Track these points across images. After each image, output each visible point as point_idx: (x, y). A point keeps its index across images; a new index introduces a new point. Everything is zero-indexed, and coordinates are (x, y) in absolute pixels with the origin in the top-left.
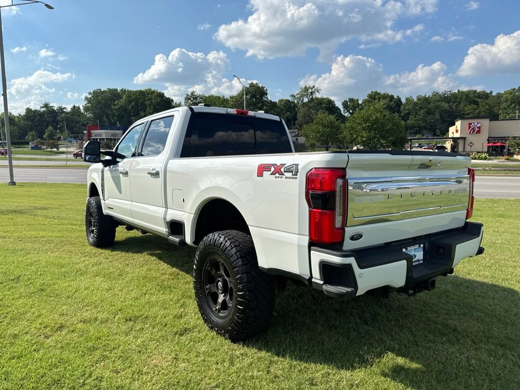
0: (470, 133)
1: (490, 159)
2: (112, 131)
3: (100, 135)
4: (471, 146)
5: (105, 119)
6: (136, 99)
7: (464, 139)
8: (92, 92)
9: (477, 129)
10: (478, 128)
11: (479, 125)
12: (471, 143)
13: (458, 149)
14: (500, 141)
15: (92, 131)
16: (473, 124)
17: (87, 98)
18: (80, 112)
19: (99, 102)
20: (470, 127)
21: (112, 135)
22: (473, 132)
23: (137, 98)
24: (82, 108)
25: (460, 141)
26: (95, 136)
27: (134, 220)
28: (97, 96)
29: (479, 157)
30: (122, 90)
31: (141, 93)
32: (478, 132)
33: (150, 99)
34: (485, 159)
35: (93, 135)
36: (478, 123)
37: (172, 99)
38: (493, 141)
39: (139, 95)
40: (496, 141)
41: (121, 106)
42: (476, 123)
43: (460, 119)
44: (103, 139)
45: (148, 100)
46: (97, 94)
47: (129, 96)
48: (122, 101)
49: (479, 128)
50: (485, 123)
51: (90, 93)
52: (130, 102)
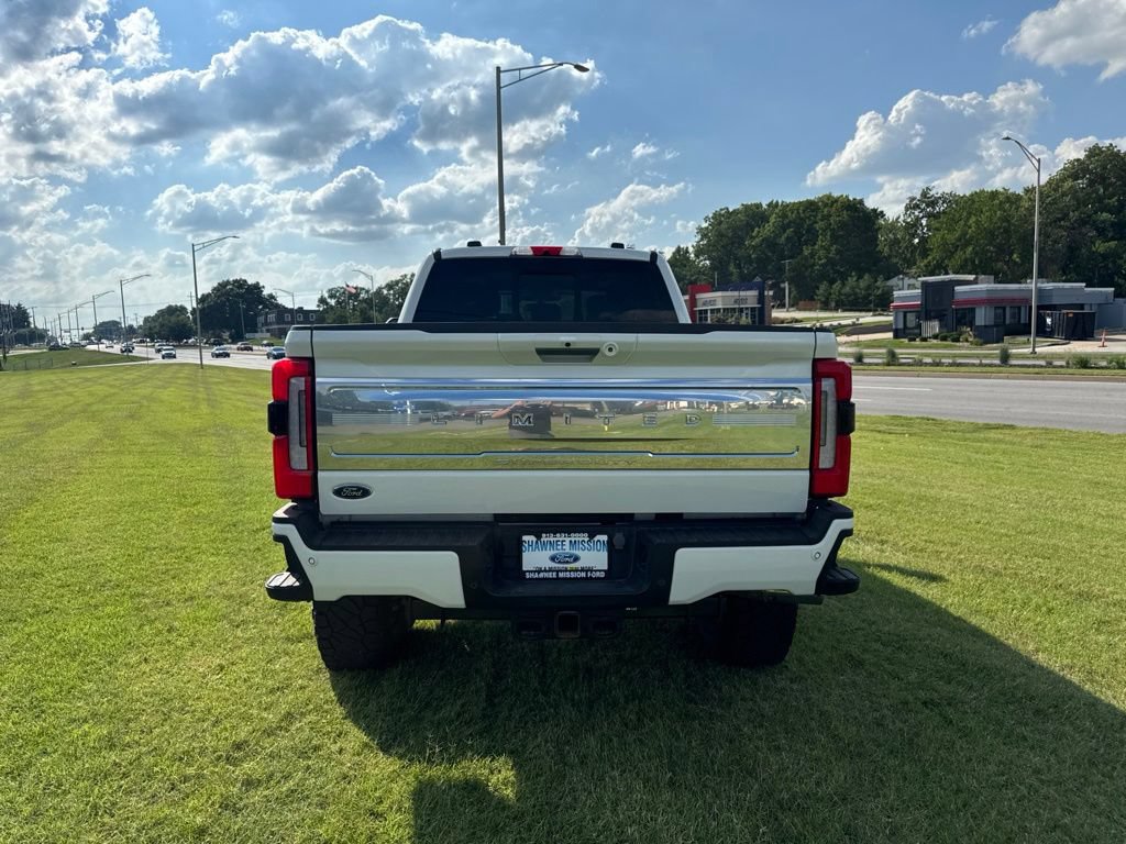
2: (736, 293)
3: (713, 302)
5: (732, 268)
6: (798, 221)
8: (711, 215)
15: (698, 296)
17: (700, 230)
18: (688, 258)
19: (722, 236)
21: (735, 302)
23: (801, 219)
24: (691, 249)
26: (704, 304)
28: (721, 223)
30: (769, 205)
31: (810, 206)
33: (826, 217)
35: (699, 303)
37: (882, 212)
39: (804, 211)
41: (763, 240)
44: (719, 310)
45: (822, 220)
46: (721, 218)
47: (784, 216)
48: (768, 229)
51: (706, 219)
52: (784, 228)
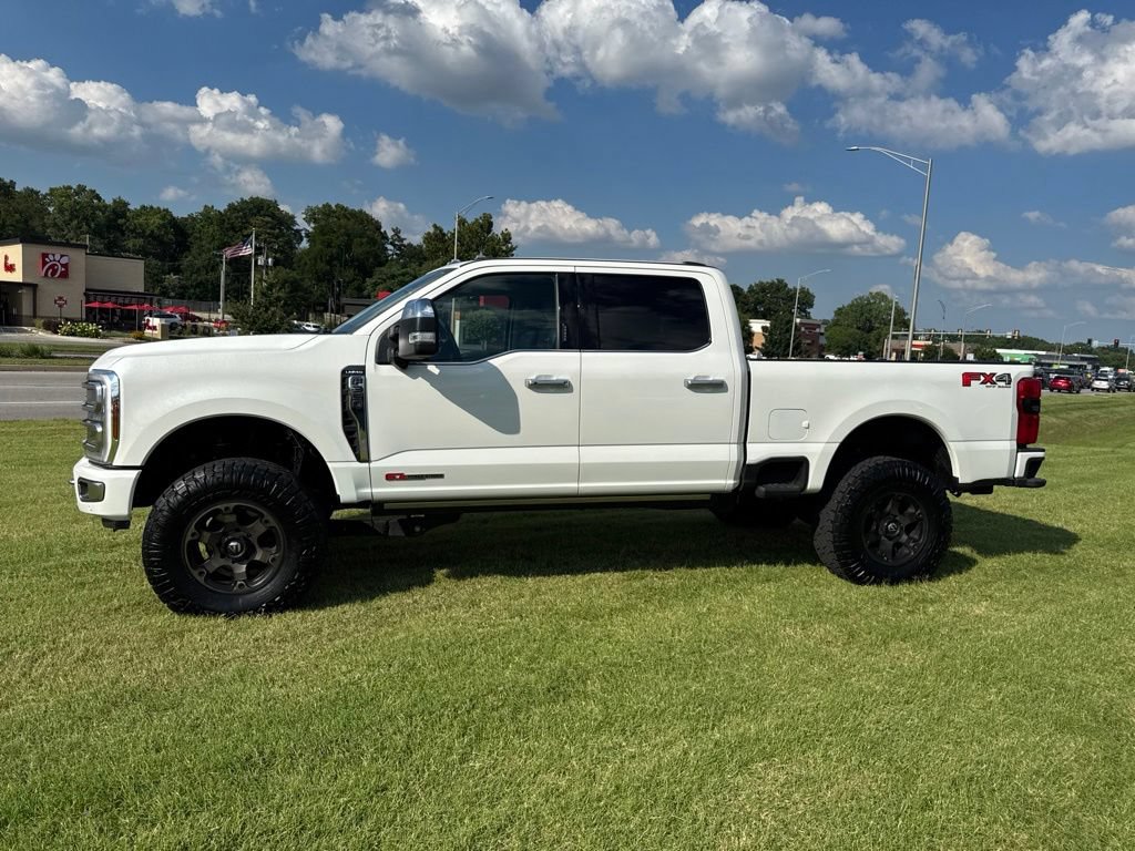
0: (46, 275)
1: (104, 337)
4: (61, 306)
7: (34, 287)
9: (61, 269)
10: (62, 265)
11: (64, 260)
12: (61, 298)
13: (19, 310)
14: (113, 299)
16: (51, 257)
20: (44, 263)
22: (53, 274)
25: (24, 291)
27: (582, 485)
29: (83, 331)
32: (64, 275)
34: (97, 335)
36: (62, 256)
38: (99, 298)
40: (106, 299)
42: (56, 254)
43: (21, 242)
49: (65, 266)
50: (77, 259)
